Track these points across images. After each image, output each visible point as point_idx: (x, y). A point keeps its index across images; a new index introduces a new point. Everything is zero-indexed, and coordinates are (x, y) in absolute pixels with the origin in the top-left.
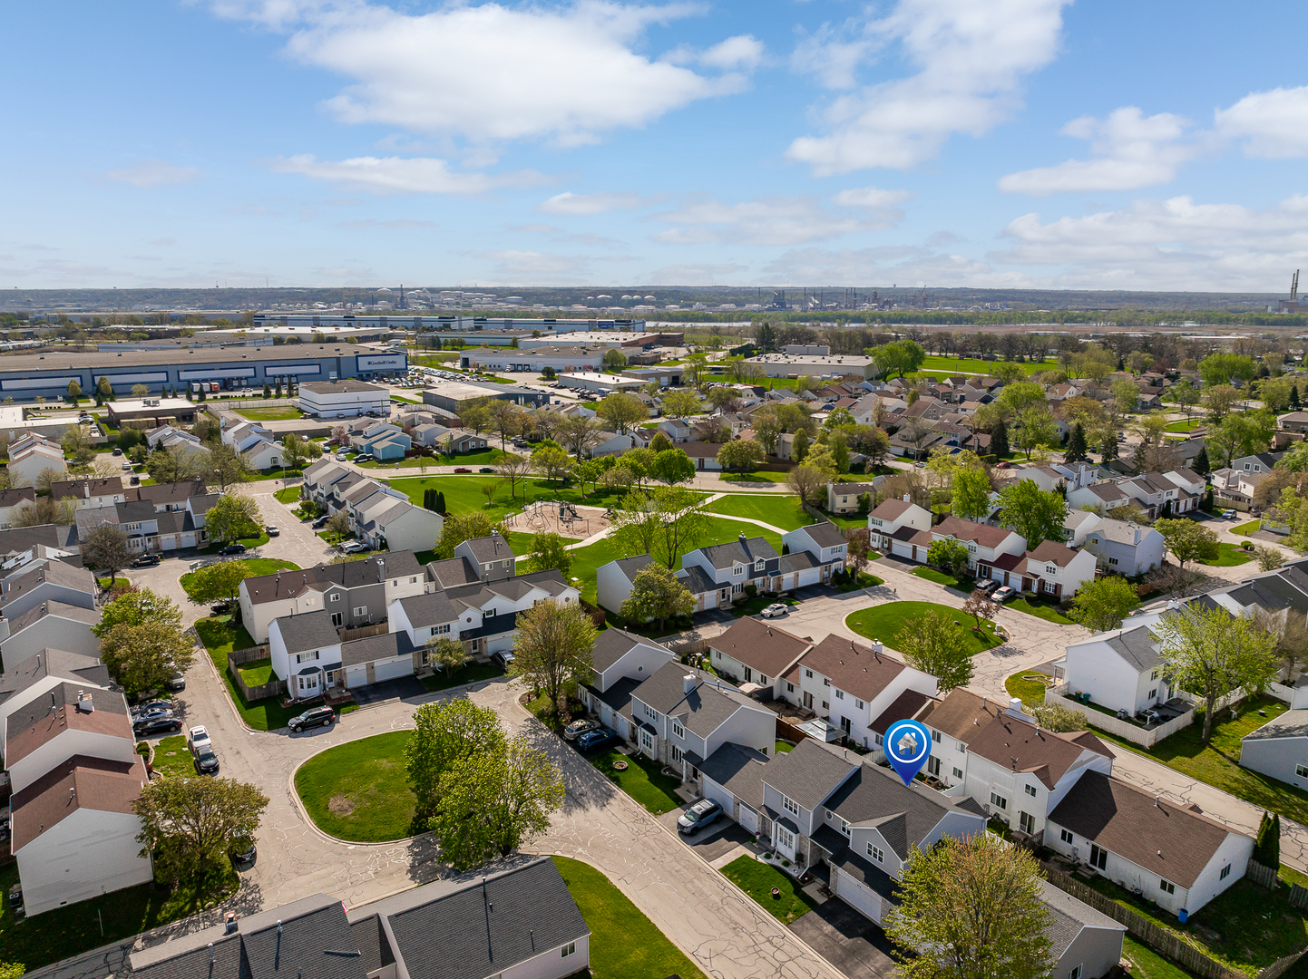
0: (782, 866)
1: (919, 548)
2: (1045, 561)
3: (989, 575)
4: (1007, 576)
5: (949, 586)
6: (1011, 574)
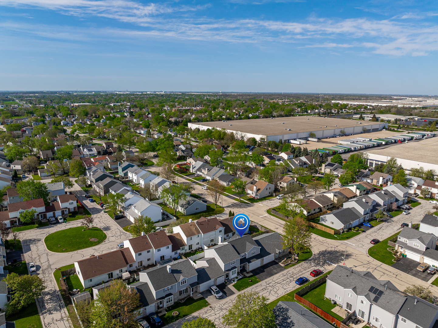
2: (67, 201)
3: (45, 216)
4: (54, 214)
5: (37, 227)
6: (56, 212)
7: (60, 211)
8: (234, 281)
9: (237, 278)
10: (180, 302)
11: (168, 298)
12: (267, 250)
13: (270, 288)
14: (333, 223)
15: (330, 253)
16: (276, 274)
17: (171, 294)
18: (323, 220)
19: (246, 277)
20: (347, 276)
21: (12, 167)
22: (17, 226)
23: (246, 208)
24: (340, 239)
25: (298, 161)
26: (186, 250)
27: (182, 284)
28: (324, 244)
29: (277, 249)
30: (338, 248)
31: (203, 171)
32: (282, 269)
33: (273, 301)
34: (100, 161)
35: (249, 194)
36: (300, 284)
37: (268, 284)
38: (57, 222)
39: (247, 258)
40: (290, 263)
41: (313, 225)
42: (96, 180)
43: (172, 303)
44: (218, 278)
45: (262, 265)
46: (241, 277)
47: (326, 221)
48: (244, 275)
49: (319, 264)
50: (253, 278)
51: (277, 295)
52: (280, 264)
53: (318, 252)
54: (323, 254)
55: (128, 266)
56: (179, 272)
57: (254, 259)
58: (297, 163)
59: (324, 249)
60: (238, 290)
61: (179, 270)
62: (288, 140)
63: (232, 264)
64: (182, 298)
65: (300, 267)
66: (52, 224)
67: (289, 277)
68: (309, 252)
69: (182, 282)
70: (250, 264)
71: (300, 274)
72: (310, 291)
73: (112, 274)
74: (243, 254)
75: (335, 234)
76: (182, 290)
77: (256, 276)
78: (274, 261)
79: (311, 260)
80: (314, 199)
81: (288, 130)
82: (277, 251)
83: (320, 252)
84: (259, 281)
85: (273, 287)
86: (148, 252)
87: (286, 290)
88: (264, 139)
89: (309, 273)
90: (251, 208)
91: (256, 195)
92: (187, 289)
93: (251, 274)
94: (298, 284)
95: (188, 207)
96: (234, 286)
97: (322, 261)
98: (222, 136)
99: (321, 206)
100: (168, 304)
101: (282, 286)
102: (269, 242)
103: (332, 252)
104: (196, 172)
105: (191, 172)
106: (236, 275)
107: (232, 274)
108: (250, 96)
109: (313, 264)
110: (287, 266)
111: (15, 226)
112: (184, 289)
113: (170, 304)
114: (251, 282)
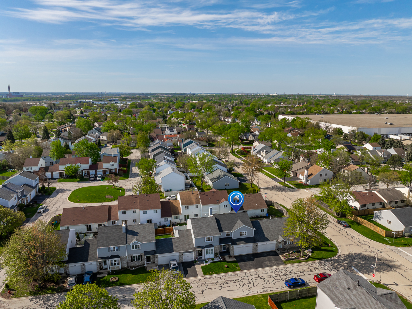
0: (213, 261)
1: (54, 173)
2: (109, 162)
3: (88, 173)
4: (96, 172)
5: (78, 181)
6: (98, 170)
7: (102, 170)
8: (206, 262)
9: (213, 259)
10: (130, 269)
11: (113, 259)
12: (266, 235)
13: (246, 282)
14: (389, 222)
15: (366, 258)
16: (268, 266)
17: (117, 256)
18: (378, 217)
19: (226, 261)
20: (349, 289)
21: (101, 138)
22: (64, 178)
23: (286, 192)
24: (391, 245)
25: (382, 153)
26: (181, 220)
27: (133, 248)
28: (363, 246)
29: (280, 237)
30: (382, 254)
31: (262, 153)
32: (280, 262)
33: (237, 299)
34: (170, 139)
35: (300, 179)
36: (290, 287)
37: (247, 276)
38: (95, 179)
39: (233, 238)
40: (295, 259)
41: (359, 221)
42: (152, 150)
43: (119, 267)
44: (184, 253)
45: (254, 252)
46: (219, 260)
47: (382, 218)
48: (224, 259)
49: (337, 268)
50: (233, 264)
51: (248, 292)
52: (281, 256)
53: (348, 254)
54: (352, 257)
55: (110, 222)
56: (134, 234)
57: (243, 242)
58: (380, 154)
59: (358, 252)
60: (204, 273)
61: (136, 232)
62: (387, 135)
63: (207, 240)
64: (135, 265)
65: (308, 266)
66: (90, 180)
67: (282, 274)
68: (334, 251)
69: (133, 246)
70: (235, 246)
71: (302, 274)
72: (299, 299)
73: (90, 226)
74: (227, 232)
75: (387, 236)
76: (135, 255)
77: (239, 264)
78: (274, 252)
79: (328, 261)
80: (377, 191)
81: (389, 123)
82: (280, 239)
83: (350, 253)
84: (239, 270)
85: (251, 281)
86: (134, 212)
87: (266, 289)
88: (354, 131)
89: (313, 276)
90: (293, 193)
91: (307, 181)
92: (141, 256)
93: (235, 259)
94: (287, 286)
95: (216, 181)
96: (202, 267)
97: (345, 266)
98: (304, 125)
99: (386, 201)
100: (114, 268)
101: (263, 283)
102: (274, 226)
103: (368, 257)
104: (256, 154)
105: (252, 154)
106: (212, 256)
107: (207, 254)
108: (366, 97)
109: (328, 266)
110: (289, 261)
111: (62, 178)
112: (138, 255)
113: (117, 267)
114: (227, 269)
